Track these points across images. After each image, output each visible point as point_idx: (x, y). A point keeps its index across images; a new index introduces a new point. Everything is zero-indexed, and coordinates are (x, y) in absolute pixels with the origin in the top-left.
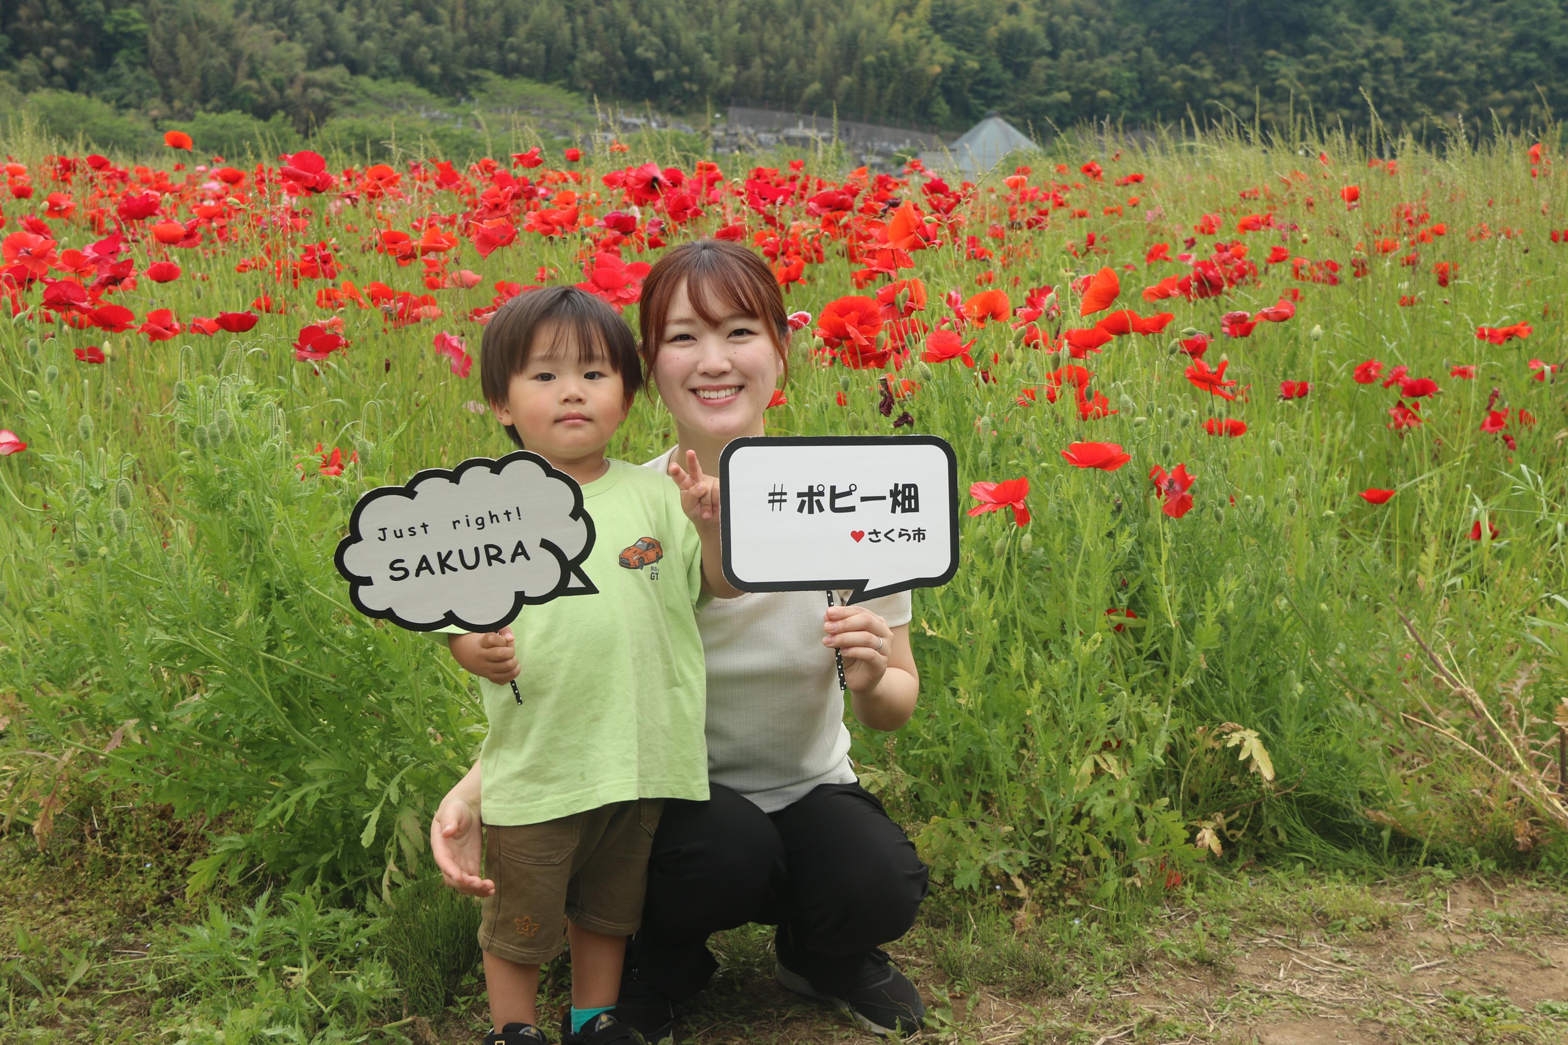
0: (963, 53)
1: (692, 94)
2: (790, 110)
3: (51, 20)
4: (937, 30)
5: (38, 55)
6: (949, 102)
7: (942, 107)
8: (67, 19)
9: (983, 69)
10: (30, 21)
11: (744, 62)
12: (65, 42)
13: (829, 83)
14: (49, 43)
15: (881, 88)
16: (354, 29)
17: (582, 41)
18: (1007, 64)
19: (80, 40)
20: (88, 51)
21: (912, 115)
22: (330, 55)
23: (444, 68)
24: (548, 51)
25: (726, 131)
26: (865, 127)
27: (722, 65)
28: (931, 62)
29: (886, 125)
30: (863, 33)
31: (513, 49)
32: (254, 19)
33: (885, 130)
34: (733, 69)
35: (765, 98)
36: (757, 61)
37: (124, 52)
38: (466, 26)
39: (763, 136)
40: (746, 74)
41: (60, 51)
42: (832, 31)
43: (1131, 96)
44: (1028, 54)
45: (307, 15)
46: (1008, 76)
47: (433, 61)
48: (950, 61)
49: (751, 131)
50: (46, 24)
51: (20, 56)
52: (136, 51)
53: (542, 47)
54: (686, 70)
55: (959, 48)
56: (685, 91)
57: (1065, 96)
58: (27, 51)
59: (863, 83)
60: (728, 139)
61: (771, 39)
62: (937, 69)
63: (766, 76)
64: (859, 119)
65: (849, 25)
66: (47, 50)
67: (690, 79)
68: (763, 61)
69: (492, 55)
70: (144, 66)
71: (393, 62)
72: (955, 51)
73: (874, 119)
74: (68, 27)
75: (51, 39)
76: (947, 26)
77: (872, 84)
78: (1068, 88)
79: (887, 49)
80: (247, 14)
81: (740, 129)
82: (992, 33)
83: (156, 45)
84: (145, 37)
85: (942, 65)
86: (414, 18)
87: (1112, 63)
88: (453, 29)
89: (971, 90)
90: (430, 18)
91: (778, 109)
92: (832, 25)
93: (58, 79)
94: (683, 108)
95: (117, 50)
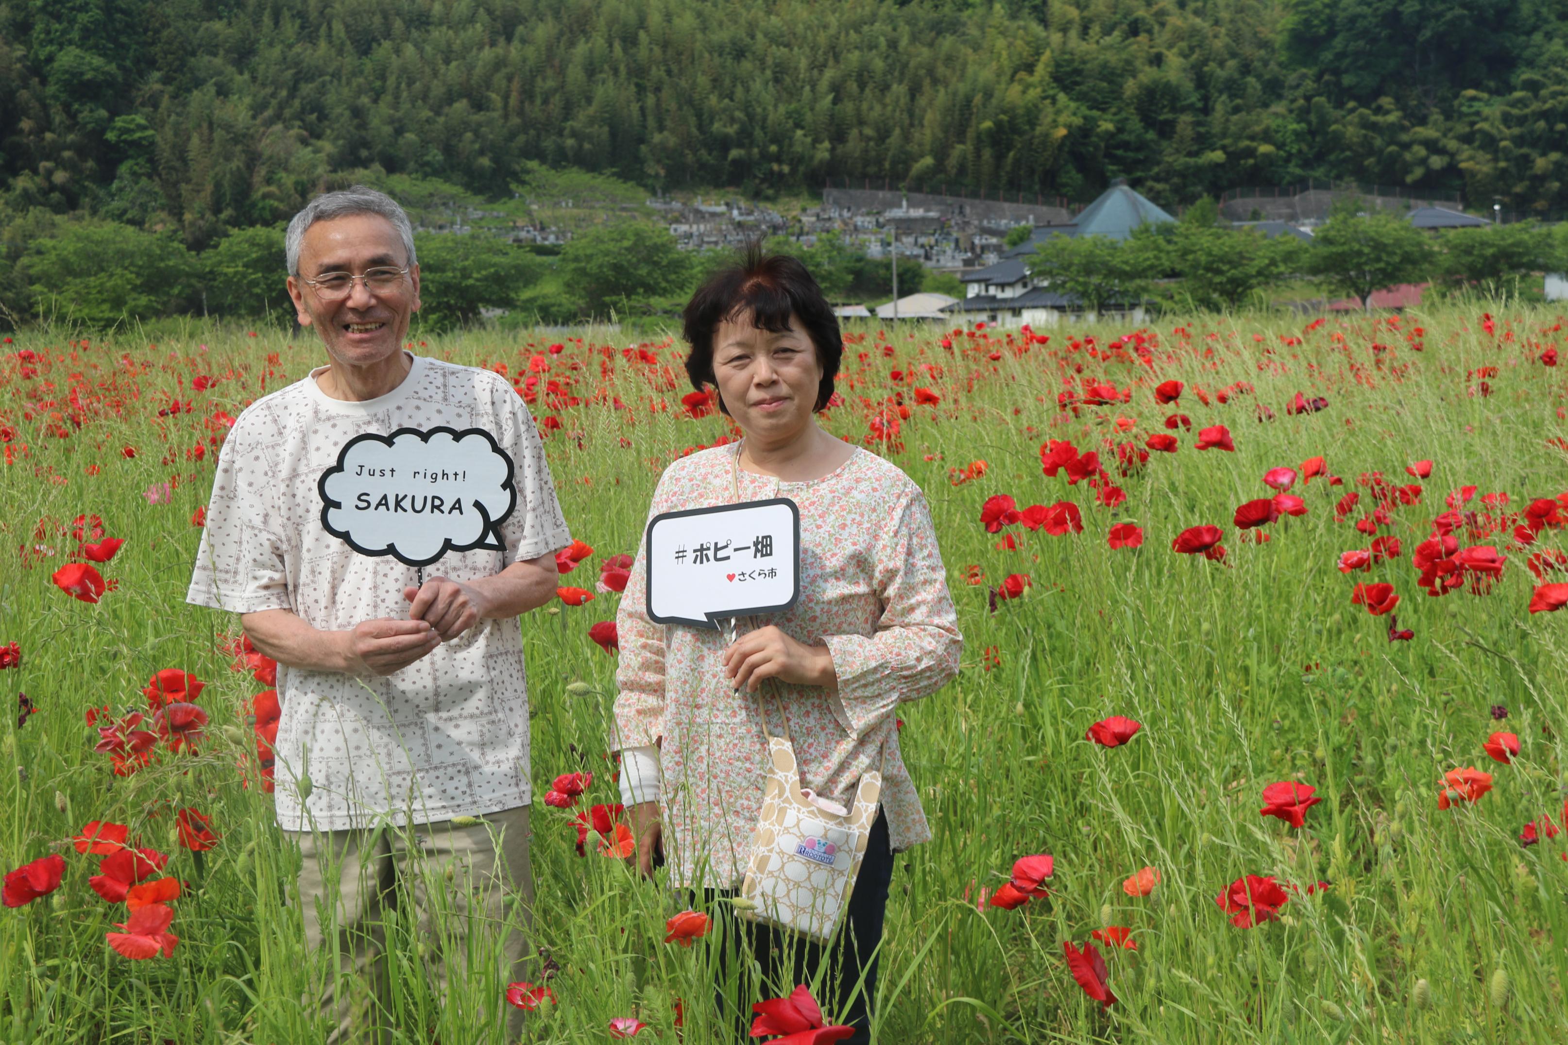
0: (1095, 113)
1: (781, 175)
2: (893, 187)
3: (53, 131)
4: (1065, 89)
5: (35, 171)
6: (1080, 170)
7: (1072, 177)
8: (70, 129)
9: (1120, 130)
10: (30, 133)
11: (839, 136)
12: (67, 154)
13: (941, 153)
14: (48, 158)
15: (999, 157)
16: (391, 121)
17: (651, 122)
18: (1149, 121)
19: (81, 151)
20: (90, 164)
21: (1037, 187)
22: (364, 153)
23: (496, 160)
24: (613, 134)
25: (818, 216)
26: (981, 205)
27: (816, 141)
28: (1055, 124)
29: (1006, 200)
30: (978, 99)
31: (574, 134)
32: (278, 117)
33: (1006, 205)
34: (827, 144)
35: (864, 176)
36: (855, 132)
37: (129, 163)
38: (521, 113)
39: (859, 220)
40: (840, 149)
41: (61, 164)
42: (942, 96)
43: (1300, 151)
44: (1174, 110)
45: (338, 110)
46: (1151, 135)
47: (482, 152)
48: (1078, 121)
49: (846, 214)
50: (49, 136)
51: (15, 173)
52: (141, 160)
53: (606, 129)
54: (773, 148)
55: (1090, 108)
56: (772, 172)
57: (1218, 156)
58: (23, 168)
59: (978, 155)
60: (819, 225)
61: (871, 108)
62: (1062, 132)
63: (866, 151)
64: (975, 195)
65: (962, 88)
66: (44, 165)
67: (778, 159)
68: (861, 133)
69: (549, 143)
70: (150, 177)
71: (435, 155)
72: (1084, 110)
73: (992, 194)
74: (71, 137)
75: (52, 153)
76: (1077, 83)
77: (987, 154)
78: (1224, 148)
79: (1004, 112)
80: (269, 113)
81: (834, 213)
82: (1130, 87)
83: (165, 152)
84: (152, 143)
85: (1069, 126)
86: (461, 106)
87: (1276, 115)
88: (506, 117)
89: (1108, 155)
90: (479, 105)
91: (881, 188)
92: (942, 91)
93: (55, 196)
94: (770, 192)
95: (120, 161)
